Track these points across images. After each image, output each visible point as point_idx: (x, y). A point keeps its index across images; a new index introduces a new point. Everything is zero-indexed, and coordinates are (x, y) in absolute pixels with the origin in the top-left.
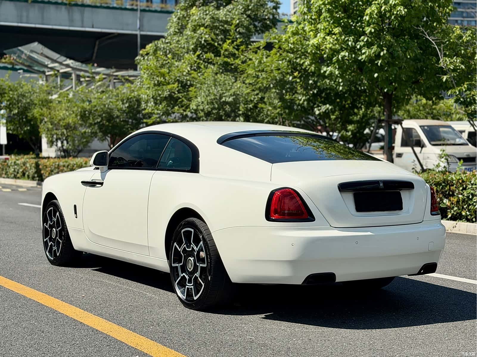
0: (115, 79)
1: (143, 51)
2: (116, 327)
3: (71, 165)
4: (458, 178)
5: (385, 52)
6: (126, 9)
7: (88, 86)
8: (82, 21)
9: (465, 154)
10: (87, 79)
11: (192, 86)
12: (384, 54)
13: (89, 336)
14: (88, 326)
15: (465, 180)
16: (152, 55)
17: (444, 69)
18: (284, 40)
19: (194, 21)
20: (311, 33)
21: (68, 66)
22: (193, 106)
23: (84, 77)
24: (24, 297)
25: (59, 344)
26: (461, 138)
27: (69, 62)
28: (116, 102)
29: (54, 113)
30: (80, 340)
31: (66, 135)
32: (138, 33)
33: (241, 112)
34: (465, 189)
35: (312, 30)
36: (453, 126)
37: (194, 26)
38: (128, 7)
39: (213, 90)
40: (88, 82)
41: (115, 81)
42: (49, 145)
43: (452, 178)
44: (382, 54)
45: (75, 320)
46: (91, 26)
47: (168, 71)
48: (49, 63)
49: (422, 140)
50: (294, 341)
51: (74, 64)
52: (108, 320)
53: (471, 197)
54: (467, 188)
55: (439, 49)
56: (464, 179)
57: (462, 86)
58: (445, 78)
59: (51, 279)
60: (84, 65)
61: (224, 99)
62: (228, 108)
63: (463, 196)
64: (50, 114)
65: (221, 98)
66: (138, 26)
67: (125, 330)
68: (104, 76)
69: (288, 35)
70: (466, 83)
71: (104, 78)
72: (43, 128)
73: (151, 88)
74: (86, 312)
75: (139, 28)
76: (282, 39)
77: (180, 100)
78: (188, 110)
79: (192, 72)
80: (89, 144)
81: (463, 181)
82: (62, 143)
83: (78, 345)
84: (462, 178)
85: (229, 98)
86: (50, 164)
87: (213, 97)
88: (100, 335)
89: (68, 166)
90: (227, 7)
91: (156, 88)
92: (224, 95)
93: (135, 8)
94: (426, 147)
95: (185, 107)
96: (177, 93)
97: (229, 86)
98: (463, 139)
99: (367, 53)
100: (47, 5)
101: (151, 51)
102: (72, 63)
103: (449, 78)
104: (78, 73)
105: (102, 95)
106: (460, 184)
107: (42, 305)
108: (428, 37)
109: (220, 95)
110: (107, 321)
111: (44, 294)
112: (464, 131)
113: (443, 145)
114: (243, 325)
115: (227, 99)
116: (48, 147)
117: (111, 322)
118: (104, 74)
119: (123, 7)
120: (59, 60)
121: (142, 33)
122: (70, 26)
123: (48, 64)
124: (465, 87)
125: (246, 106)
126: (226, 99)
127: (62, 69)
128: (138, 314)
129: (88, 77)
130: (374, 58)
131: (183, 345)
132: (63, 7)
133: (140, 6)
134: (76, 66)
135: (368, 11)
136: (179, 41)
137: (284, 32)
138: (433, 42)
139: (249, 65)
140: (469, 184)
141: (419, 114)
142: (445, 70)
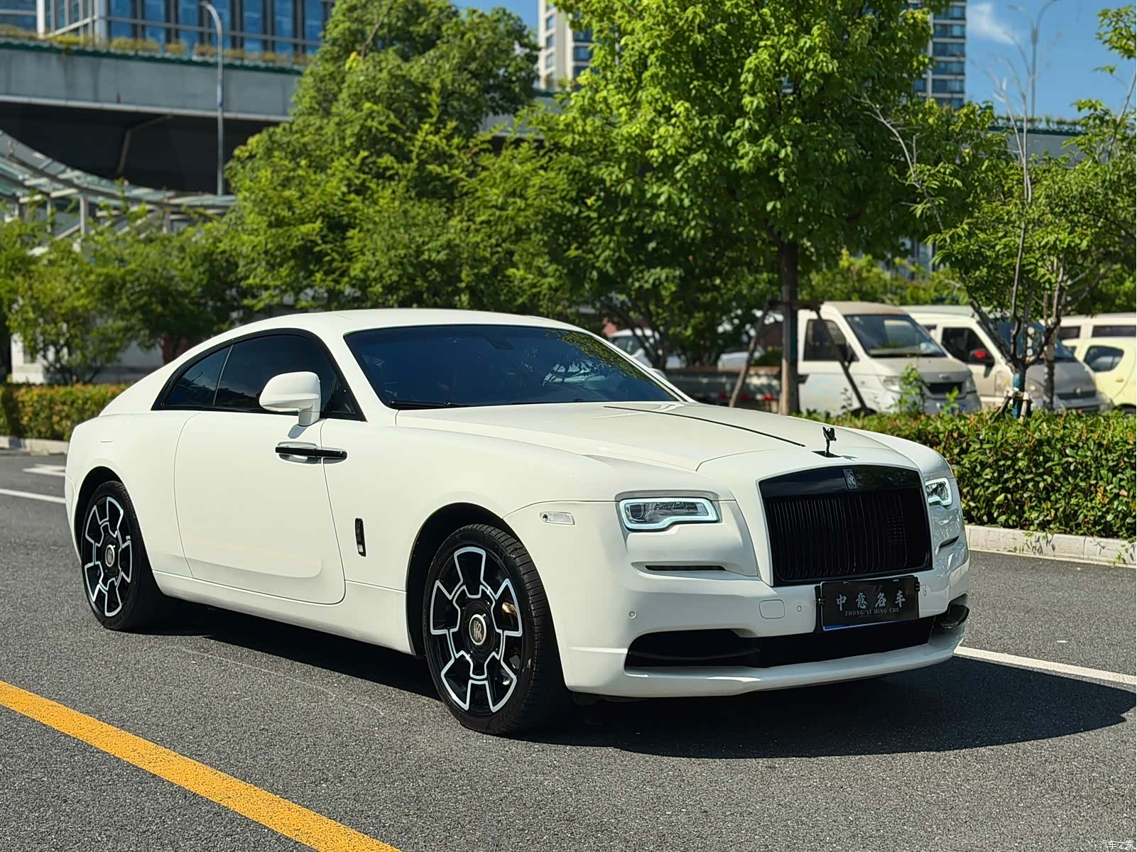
0: (173, 213)
1: (242, 151)
2: (240, 785)
3: (80, 402)
4: (950, 427)
5: (789, 149)
6: (190, 63)
7: (116, 228)
8: (96, 89)
9: (941, 376)
10: (115, 213)
11: (354, 228)
12: (787, 155)
13: (178, 811)
14: (172, 785)
15: (966, 433)
16: (261, 158)
17: (917, 188)
18: (561, 126)
19: (354, 85)
20: (622, 110)
21: (68, 183)
22: (356, 270)
23: (106, 207)
24: (8, 711)
25: (108, 833)
26: (930, 340)
27: (71, 174)
28: (181, 263)
29: (41, 287)
30: (157, 820)
31: (68, 335)
32: (219, 114)
33: (463, 285)
34: (964, 451)
35: (625, 105)
36: (913, 316)
37: (355, 94)
38: (195, 58)
39: (402, 236)
40: (114, 220)
41: (173, 217)
42: (29, 358)
43: (936, 428)
44: (782, 154)
45: (138, 769)
46: (115, 99)
47: (298, 195)
48: (27, 176)
49: (850, 347)
50: (670, 816)
51: (82, 180)
52: (217, 767)
53: (978, 469)
54: (971, 449)
55: (907, 145)
56: (965, 430)
57: (956, 227)
58: (919, 209)
59: (65, 666)
60: (104, 182)
61: (426, 256)
62: (434, 274)
63: (963, 466)
64: (31, 288)
65: (419, 252)
66: (219, 100)
67: (264, 794)
68: (149, 207)
69: (571, 115)
70: (966, 221)
71: (150, 211)
72: (16, 320)
73: (262, 232)
74: (161, 749)
75: (222, 104)
76: (558, 124)
77: (328, 258)
78: (346, 279)
79: (352, 196)
80: (119, 355)
81: (961, 435)
82: (57, 352)
83: (155, 836)
84: (958, 429)
85: (439, 252)
86: (31, 399)
87: (402, 252)
88: (204, 808)
89: (73, 403)
90: (426, 55)
91: (274, 231)
92: (426, 247)
93: (212, 60)
94: (858, 360)
95: (338, 273)
96: (320, 242)
97: (437, 226)
98: (936, 344)
99: (751, 154)
100: (16, 52)
101: (261, 150)
102: (78, 178)
103: (929, 208)
104: (92, 199)
105: (148, 249)
106: (955, 439)
107: (55, 731)
108: (882, 120)
109: (418, 246)
110: (215, 771)
111: (54, 703)
112: (934, 327)
113: (913, 355)
114: (540, 778)
115: (434, 255)
116: (25, 362)
117: (225, 772)
118: (149, 202)
119: (185, 58)
120: (51, 171)
121: (228, 115)
122: (67, 99)
123: (24, 180)
124: (963, 229)
125: (476, 271)
126: (430, 256)
127: (55, 190)
128: (284, 751)
129: (116, 208)
130: (766, 166)
131: (408, 831)
132: (54, 57)
133: (223, 57)
134: (88, 183)
135: (750, 62)
136: (321, 128)
137: (559, 109)
138: (894, 131)
139: (482, 181)
140: (974, 442)
141: (833, 290)
142: (920, 191)
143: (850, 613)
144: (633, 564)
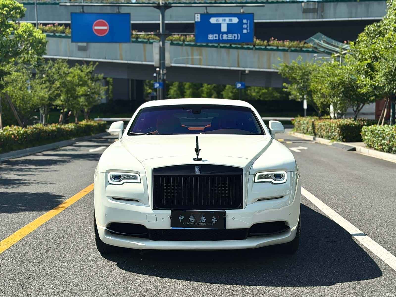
143: (186, 223)
144: (107, 196)
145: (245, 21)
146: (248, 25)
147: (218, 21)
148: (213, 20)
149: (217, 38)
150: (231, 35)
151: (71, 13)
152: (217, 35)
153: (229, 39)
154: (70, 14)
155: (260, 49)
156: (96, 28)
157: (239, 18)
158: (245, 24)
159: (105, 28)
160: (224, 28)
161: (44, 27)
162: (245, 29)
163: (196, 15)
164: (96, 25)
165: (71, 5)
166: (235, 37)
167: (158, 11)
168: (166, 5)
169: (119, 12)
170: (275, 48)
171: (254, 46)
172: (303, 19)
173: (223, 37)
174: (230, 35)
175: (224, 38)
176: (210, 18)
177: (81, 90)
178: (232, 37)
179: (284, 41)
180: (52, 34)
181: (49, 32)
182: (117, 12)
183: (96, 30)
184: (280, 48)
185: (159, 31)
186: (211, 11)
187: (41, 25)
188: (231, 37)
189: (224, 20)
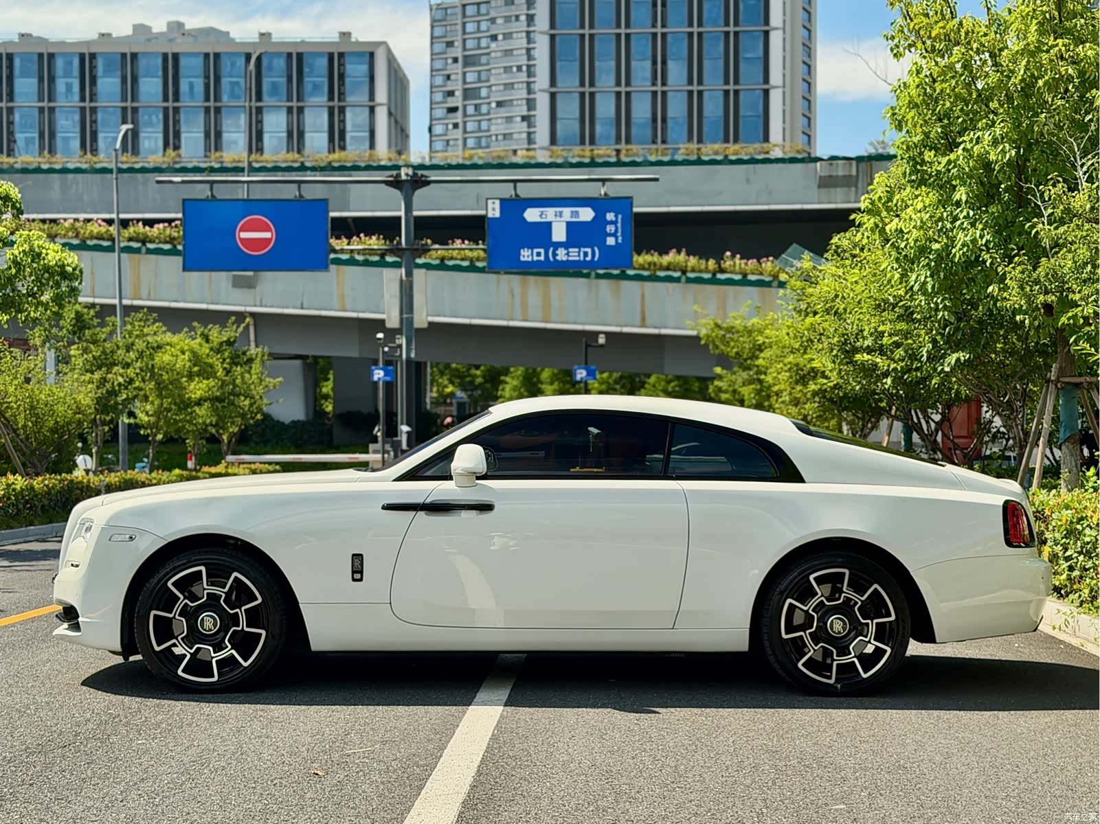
145: (610, 216)
146: (619, 225)
147: (544, 216)
148: (532, 215)
149: (542, 258)
150: (577, 250)
151: (184, 200)
152: (542, 251)
153: (570, 259)
154: (181, 202)
155: (699, 281)
156: (244, 235)
157: (594, 210)
158: (611, 223)
159: (267, 235)
160: (559, 234)
161: (147, 228)
162: (611, 235)
163: (490, 202)
164: (243, 229)
165: (183, 182)
166: (586, 254)
167: (396, 193)
168: (415, 179)
169: (301, 196)
170: (738, 277)
171: (684, 272)
172: (819, 203)
173: (557, 255)
174: (573, 251)
175: (558, 258)
176: (524, 210)
177: (198, 389)
178: (579, 256)
179: (761, 261)
180: (167, 247)
181: (160, 242)
182: (296, 197)
183: (243, 241)
184: (752, 278)
185: (399, 243)
186: (525, 191)
187: (140, 224)
188: (577, 254)
189: (558, 214)
